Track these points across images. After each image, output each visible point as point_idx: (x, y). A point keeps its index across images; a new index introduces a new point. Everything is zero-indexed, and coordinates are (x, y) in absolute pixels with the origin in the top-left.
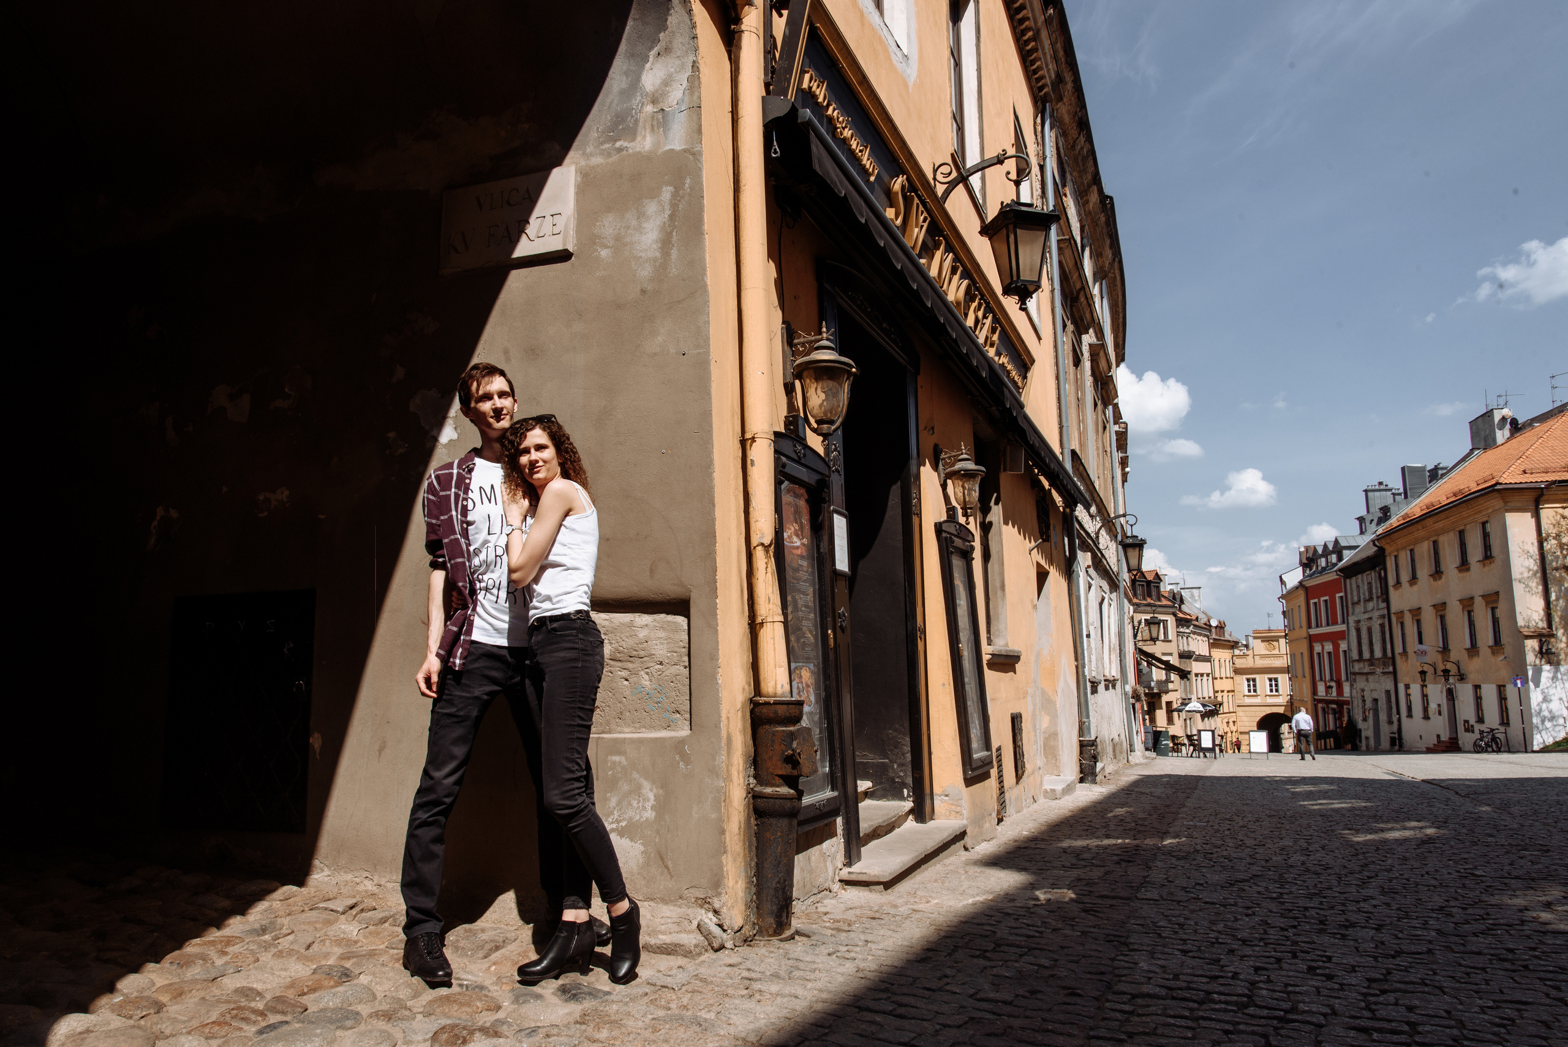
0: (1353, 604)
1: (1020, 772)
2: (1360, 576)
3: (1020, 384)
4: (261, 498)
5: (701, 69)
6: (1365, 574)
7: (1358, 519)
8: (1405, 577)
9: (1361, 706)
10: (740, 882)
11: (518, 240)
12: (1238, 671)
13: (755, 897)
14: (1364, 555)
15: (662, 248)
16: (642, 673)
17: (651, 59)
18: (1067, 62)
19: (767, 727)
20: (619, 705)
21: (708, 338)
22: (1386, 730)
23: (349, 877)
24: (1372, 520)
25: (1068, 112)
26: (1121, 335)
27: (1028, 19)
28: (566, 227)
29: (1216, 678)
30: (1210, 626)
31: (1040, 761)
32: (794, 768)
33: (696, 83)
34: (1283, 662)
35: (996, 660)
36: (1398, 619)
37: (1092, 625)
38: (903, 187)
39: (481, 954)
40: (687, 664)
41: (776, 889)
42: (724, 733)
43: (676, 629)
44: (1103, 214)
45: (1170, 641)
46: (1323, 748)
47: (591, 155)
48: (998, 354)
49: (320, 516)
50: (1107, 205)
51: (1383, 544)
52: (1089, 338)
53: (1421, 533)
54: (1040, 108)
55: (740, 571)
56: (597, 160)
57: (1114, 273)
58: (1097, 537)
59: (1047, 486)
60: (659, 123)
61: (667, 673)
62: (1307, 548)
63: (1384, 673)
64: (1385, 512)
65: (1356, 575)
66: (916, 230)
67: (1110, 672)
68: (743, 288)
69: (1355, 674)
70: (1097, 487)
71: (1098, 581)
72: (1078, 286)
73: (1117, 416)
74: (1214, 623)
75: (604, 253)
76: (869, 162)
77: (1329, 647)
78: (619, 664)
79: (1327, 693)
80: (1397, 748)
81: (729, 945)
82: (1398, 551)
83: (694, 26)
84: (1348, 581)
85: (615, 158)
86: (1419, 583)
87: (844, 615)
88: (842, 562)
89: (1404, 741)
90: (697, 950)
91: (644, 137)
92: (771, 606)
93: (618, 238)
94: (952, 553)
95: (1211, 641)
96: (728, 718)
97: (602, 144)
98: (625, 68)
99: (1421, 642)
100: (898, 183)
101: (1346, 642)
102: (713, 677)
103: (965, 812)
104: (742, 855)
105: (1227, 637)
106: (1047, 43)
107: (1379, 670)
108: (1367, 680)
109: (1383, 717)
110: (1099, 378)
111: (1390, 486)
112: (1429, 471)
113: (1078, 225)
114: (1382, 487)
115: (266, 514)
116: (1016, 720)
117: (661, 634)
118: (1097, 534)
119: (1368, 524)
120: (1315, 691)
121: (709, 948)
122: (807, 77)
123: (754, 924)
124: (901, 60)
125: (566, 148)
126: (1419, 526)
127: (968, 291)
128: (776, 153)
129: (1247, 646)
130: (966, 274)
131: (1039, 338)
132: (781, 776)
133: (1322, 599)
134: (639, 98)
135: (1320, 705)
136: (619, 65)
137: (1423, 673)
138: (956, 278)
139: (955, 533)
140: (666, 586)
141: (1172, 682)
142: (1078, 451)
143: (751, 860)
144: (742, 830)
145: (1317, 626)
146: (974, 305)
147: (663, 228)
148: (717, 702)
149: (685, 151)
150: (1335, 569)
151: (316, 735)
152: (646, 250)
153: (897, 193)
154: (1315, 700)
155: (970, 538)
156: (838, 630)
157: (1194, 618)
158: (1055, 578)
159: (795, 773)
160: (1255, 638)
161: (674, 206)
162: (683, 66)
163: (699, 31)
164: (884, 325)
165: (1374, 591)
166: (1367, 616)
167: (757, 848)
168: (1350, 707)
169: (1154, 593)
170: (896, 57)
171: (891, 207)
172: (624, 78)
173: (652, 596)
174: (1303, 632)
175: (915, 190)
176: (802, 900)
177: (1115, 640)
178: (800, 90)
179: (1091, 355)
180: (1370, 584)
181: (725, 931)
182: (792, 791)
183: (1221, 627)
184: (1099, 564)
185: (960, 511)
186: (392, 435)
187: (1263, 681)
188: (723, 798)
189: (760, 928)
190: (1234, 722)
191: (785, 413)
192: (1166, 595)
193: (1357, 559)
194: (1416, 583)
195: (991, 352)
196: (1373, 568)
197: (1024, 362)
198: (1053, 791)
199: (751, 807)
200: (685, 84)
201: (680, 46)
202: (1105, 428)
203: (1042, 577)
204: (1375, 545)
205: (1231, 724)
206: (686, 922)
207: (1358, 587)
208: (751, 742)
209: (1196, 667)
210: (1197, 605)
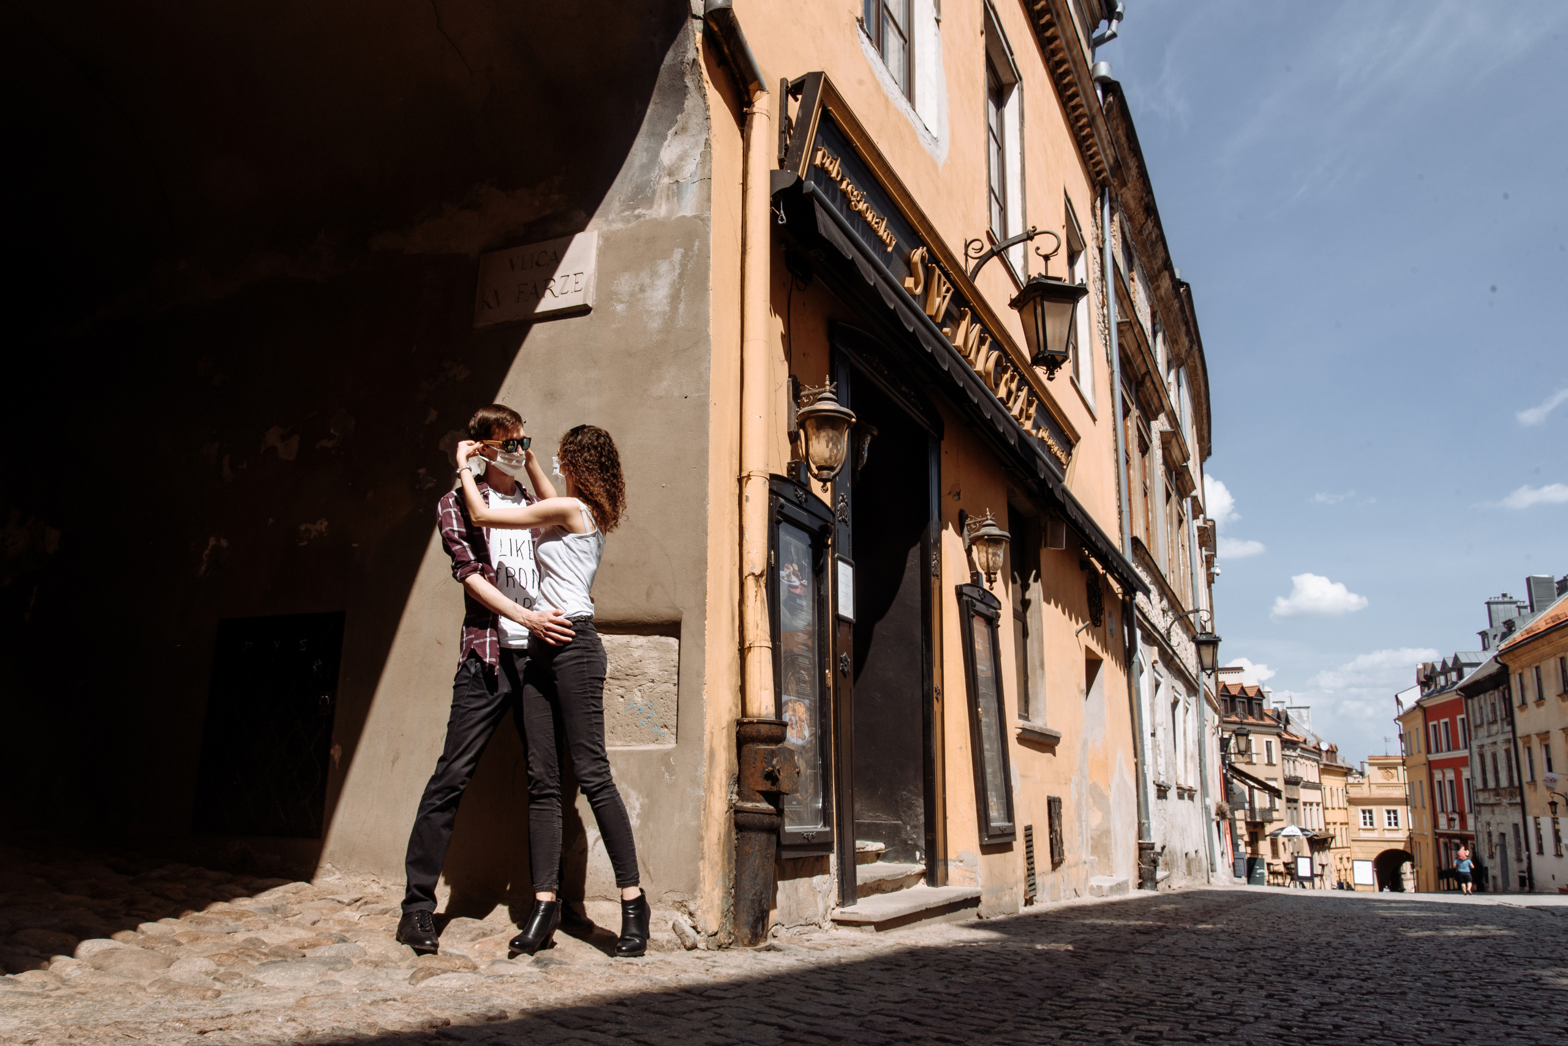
0: (1476, 727)
1: (1057, 858)
2: (1482, 696)
3: (1063, 460)
4: (303, 528)
5: (713, 146)
6: (1488, 694)
7: (1480, 633)
8: (1531, 696)
9: (1486, 840)
10: (717, 890)
11: (543, 295)
12: (1352, 802)
13: (732, 908)
14: (1486, 673)
15: (671, 303)
16: (636, 690)
17: (669, 137)
18: (1130, 148)
19: (750, 745)
20: (612, 720)
21: (708, 383)
22: (1514, 868)
23: (358, 880)
24: (1496, 636)
25: (1134, 197)
26: (1205, 427)
27: (1082, 106)
28: (587, 285)
29: (1327, 809)
30: (1320, 750)
31: (1086, 855)
32: (773, 784)
33: (708, 158)
34: (1400, 793)
35: (1028, 736)
36: (1524, 743)
37: (1161, 725)
38: (923, 258)
39: (468, 937)
40: (676, 682)
41: (753, 901)
42: (707, 746)
43: (668, 650)
44: (1176, 301)
45: (1275, 765)
46: (1446, 888)
47: (613, 221)
48: (1037, 426)
49: (354, 545)
50: (1181, 292)
51: (1504, 660)
52: (1160, 425)
53: (1546, 649)
54: (1099, 192)
55: (732, 599)
56: (618, 226)
57: (1194, 362)
58: (1169, 633)
59: (1101, 571)
60: (673, 193)
61: (657, 690)
62: (1425, 665)
63: (1511, 804)
64: (1510, 626)
65: (1478, 694)
66: (938, 300)
67: (1186, 780)
68: (745, 340)
69: (1479, 805)
70: (1168, 581)
71: (1167, 680)
72: (1143, 370)
73: (1198, 510)
74: (1324, 747)
75: (619, 307)
76: (886, 234)
77: (1450, 775)
78: (617, 682)
79: (1449, 826)
80: (1527, 888)
81: (701, 945)
82: (1522, 668)
83: (707, 109)
84: (1470, 701)
85: (633, 224)
86: (1546, 704)
87: (846, 660)
88: (846, 608)
89: (1535, 882)
90: (669, 945)
91: (660, 205)
92: (759, 632)
93: (632, 294)
94: (973, 617)
95: (1322, 767)
96: (712, 733)
97: (622, 211)
98: (646, 145)
99: (1550, 769)
100: (917, 255)
101: (1469, 769)
102: (699, 693)
103: (979, 879)
104: (720, 865)
105: (1340, 763)
106: (1103, 129)
107: (1505, 801)
108: (1493, 812)
109: (1511, 854)
110: (1172, 467)
111: (1515, 599)
112: (1558, 583)
113: (1148, 310)
114: (1506, 599)
115: (306, 543)
116: (1054, 806)
117: (655, 654)
118: (1169, 631)
119: (1491, 639)
120: (1436, 825)
121: (682, 946)
122: (820, 154)
123: (730, 933)
124: (930, 142)
125: (590, 215)
126: (1544, 641)
127: (998, 363)
128: (782, 220)
129: (1362, 774)
130: (996, 345)
131: (1094, 419)
132: (761, 792)
133: (1442, 721)
134: (657, 171)
135: (1442, 840)
136: (640, 143)
137: (1553, 804)
138: (984, 349)
139: (979, 598)
140: (659, 608)
141: (1277, 810)
142: (1144, 541)
143: (730, 872)
144: (722, 841)
145: (1437, 751)
146: (1007, 376)
147: (673, 285)
148: (701, 716)
149: (695, 217)
150: (1455, 687)
151: (337, 746)
152: (657, 305)
153: (916, 264)
154: (1436, 834)
155: (995, 604)
156: (840, 674)
157: (1301, 740)
158: (1110, 670)
159: (774, 789)
160: (1371, 764)
161: (683, 266)
162: (697, 144)
163: (712, 113)
164: (903, 388)
165: (1498, 713)
166: (1490, 740)
167: (736, 861)
168: (1475, 842)
169: (1256, 711)
170: (924, 140)
171: (911, 276)
172: (645, 154)
173: (647, 618)
174: (1422, 758)
175: (938, 263)
176: (786, 926)
177: (1193, 748)
178: (812, 165)
179: (1163, 443)
180: (1493, 704)
181: (698, 933)
182: (771, 807)
183: (1332, 752)
184: (1169, 659)
185: (984, 576)
186: (422, 471)
187: (1380, 813)
188: (703, 807)
189: (736, 937)
190: (1348, 858)
191: (789, 460)
192: (1270, 713)
193: (1479, 677)
194: (1542, 704)
195: (1028, 425)
196: (1496, 687)
197: (1068, 439)
198: (1099, 887)
199: (733, 821)
200: (698, 158)
201: (695, 126)
202: (1181, 521)
203: (1093, 665)
204: (1497, 661)
205: (1345, 860)
206: (663, 923)
207: (1481, 708)
208: (736, 761)
209: (1304, 795)
210: (1306, 727)
